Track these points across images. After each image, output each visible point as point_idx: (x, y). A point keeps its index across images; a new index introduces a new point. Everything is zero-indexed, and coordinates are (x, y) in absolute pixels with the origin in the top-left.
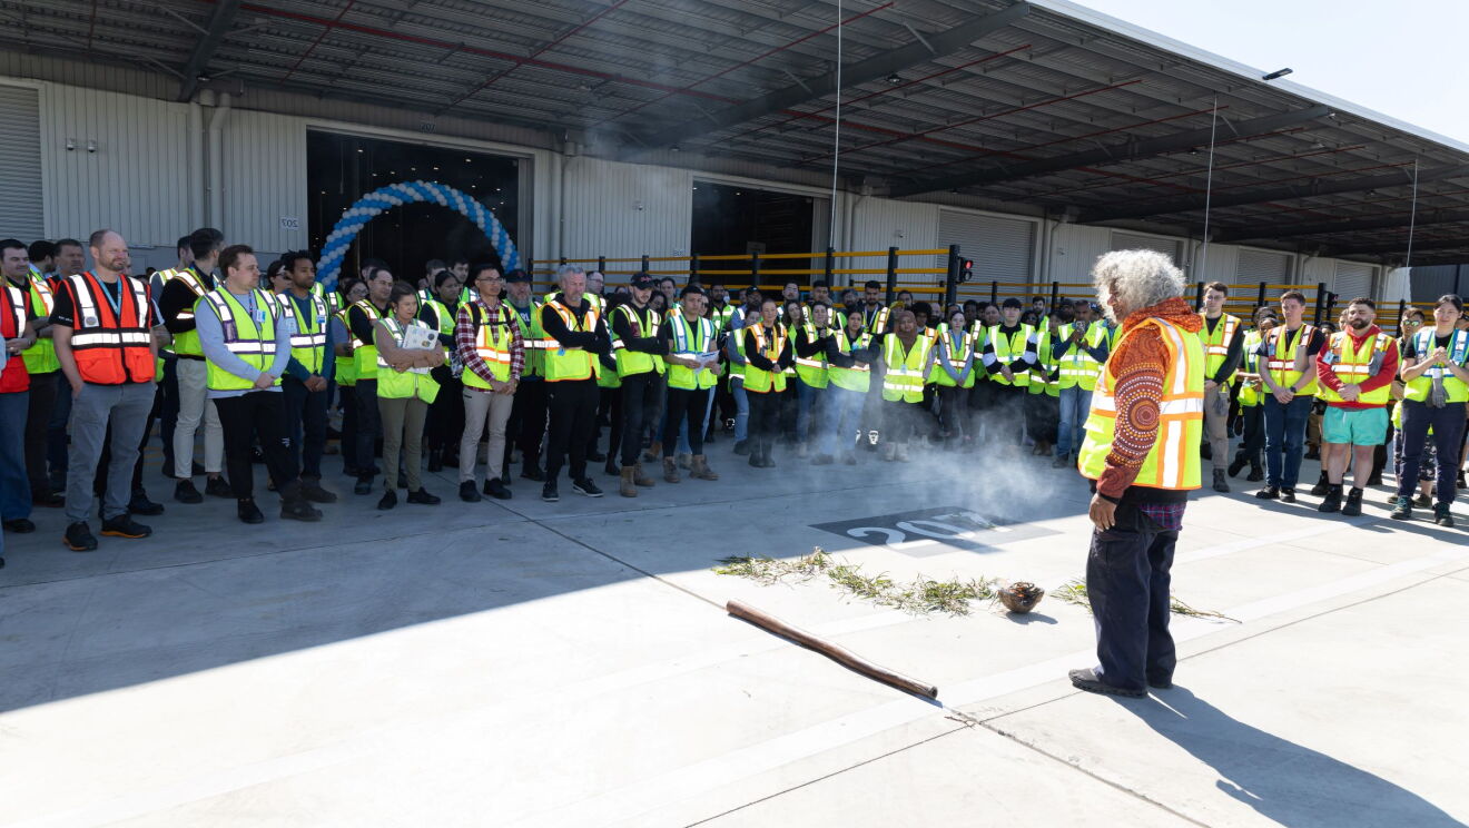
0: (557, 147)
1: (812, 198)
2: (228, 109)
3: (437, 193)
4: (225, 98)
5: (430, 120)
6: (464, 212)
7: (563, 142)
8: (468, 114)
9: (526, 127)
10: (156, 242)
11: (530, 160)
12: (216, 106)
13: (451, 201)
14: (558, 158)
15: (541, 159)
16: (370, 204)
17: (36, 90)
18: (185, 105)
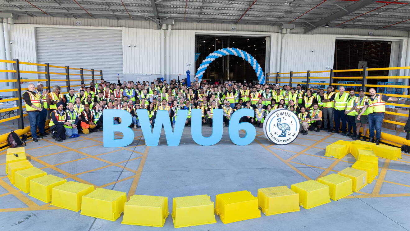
0: (280, 31)
1: (391, 42)
2: (171, 30)
3: (234, 51)
4: (170, 26)
5: (234, 26)
6: (244, 57)
7: (282, 29)
8: (247, 22)
9: (268, 25)
10: (151, 73)
11: (270, 37)
12: (167, 29)
13: (239, 54)
14: (280, 35)
15: (274, 36)
16: (211, 57)
17: (121, 30)
18: (160, 30)
